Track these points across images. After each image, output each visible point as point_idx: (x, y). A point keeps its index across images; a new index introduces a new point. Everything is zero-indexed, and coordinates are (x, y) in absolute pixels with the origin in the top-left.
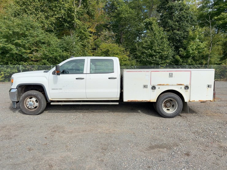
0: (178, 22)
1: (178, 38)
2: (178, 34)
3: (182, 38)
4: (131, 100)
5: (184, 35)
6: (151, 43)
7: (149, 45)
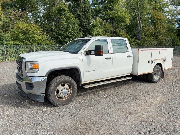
0: (84, 12)
1: (85, 25)
2: (85, 21)
3: (87, 25)
4: (142, 73)
5: (88, 23)
6: (67, 27)
7: (65, 28)
